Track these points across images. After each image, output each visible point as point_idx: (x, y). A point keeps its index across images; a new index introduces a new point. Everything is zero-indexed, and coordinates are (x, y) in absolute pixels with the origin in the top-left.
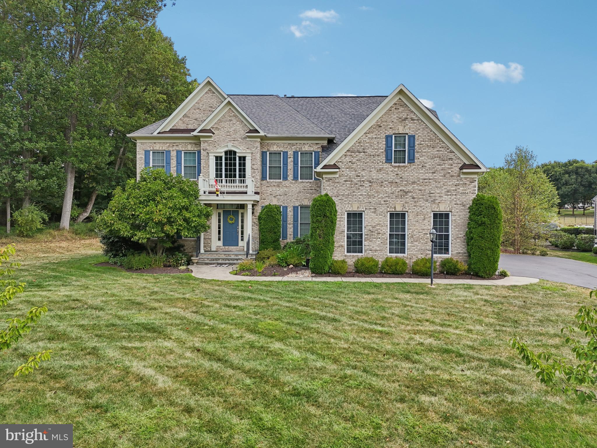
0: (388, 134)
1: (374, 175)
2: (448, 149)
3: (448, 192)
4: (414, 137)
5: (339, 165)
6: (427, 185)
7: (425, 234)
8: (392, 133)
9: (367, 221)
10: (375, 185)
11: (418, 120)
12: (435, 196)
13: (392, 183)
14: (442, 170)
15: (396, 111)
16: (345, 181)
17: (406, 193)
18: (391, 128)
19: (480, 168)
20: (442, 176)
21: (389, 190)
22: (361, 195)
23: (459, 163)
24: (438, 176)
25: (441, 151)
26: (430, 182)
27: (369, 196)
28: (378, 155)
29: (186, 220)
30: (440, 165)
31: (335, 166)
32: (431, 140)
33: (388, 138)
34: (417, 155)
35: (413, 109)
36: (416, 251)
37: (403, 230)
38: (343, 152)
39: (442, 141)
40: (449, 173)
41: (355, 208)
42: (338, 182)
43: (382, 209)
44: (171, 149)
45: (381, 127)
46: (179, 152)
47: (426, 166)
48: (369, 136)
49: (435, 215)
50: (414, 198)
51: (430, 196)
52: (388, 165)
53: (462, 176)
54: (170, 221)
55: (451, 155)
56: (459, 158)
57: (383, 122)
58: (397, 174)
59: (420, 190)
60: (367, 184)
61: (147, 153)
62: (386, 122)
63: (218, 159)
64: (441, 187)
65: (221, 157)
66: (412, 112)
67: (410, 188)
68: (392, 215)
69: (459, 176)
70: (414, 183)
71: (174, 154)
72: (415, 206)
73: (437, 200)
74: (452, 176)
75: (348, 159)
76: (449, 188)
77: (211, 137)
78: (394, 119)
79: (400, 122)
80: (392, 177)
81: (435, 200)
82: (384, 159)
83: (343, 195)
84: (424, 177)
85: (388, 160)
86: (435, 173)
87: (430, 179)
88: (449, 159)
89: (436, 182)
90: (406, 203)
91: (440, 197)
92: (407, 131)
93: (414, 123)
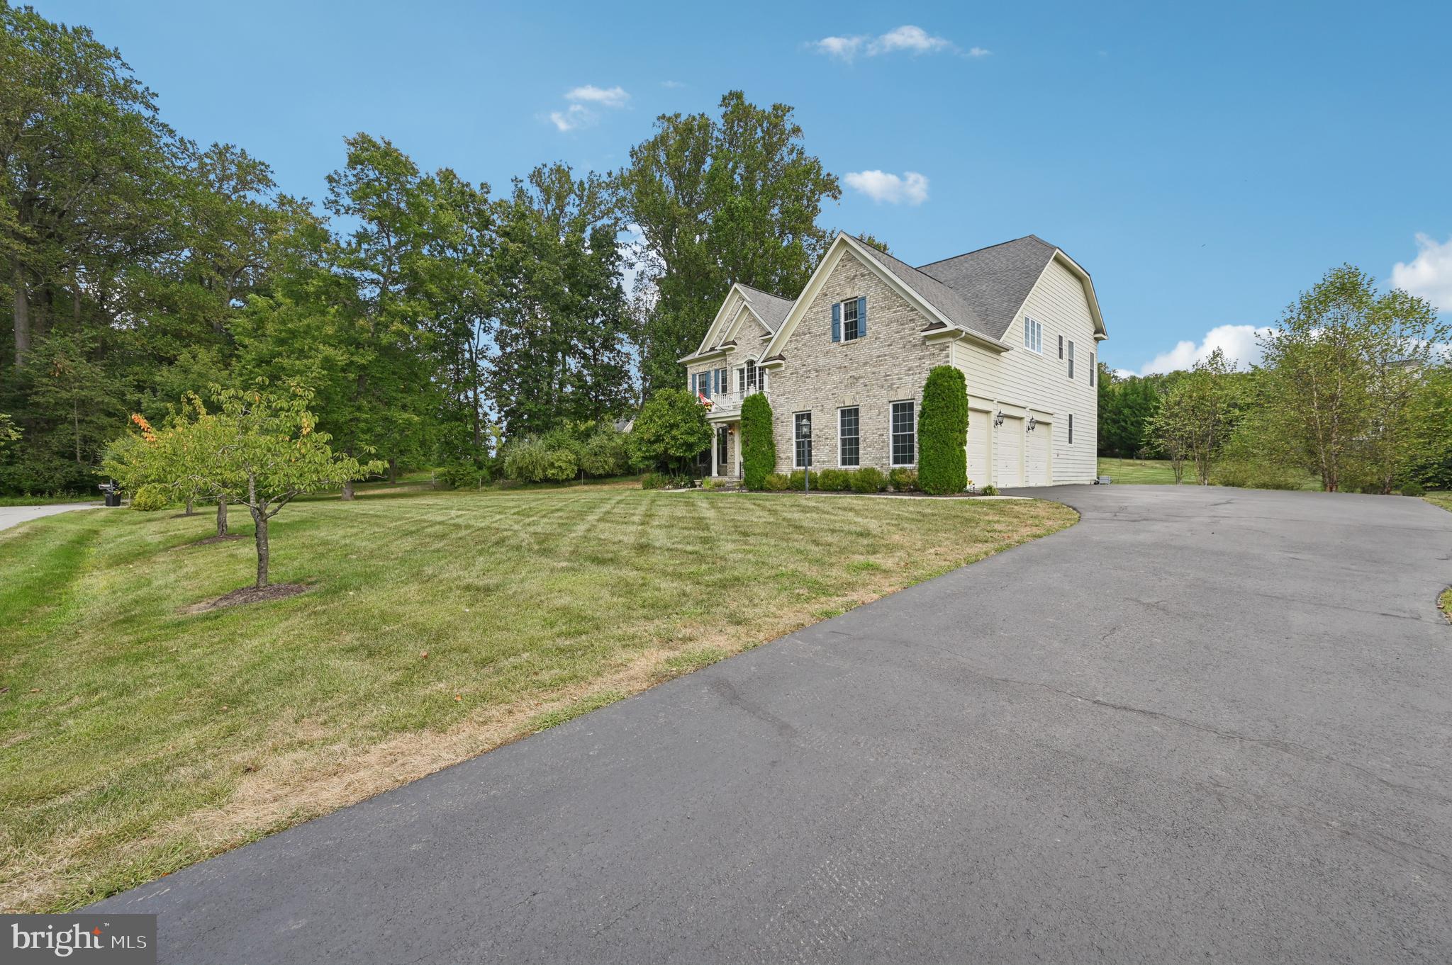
0: (835, 302)
1: (822, 361)
2: (908, 307)
3: (909, 370)
4: (864, 299)
5: (784, 354)
6: (882, 365)
7: (880, 435)
8: (839, 301)
9: (818, 422)
10: (821, 374)
11: (869, 274)
12: (892, 379)
13: (840, 368)
14: (901, 339)
15: (844, 269)
16: (791, 374)
17: (857, 379)
18: (838, 294)
19: (946, 326)
20: (901, 348)
21: (836, 378)
22: (808, 389)
23: (923, 325)
24: (896, 349)
25: (899, 311)
26: (885, 360)
27: (816, 390)
28: (824, 334)
29: (674, 438)
30: (898, 332)
31: (781, 357)
32: (886, 298)
33: (835, 307)
34: (869, 324)
35: (863, 262)
36: (870, 460)
37: (857, 432)
38: (788, 339)
39: (900, 297)
40: (910, 342)
41: (800, 407)
42: (784, 377)
43: (830, 405)
44: (711, 369)
45: (826, 295)
46: (717, 371)
47: (879, 338)
48: (814, 310)
49: (896, 408)
50: (865, 386)
51: (885, 380)
52: (835, 344)
53: (927, 343)
54: (658, 439)
55: (912, 315)
56: (923, 318)
57: (828, 288)
58: (846, 355)
59: (874, 373)
60: (813, 374)
61: (694, 376)
62: (832, 287)
63: (742, 371)
64: (900, 364)
65: (743, 369)
66: (862, 265)
67: (861, 372)
68: (843, 413)
69: (924, 343)
70: (865, 364)
71: (713, 374)
72: (868, 396)
73: (894, 384)
74: (914, 346)
75: (793, 346)
76: (910, 364)
77: (733, 349)
78: (842, 280)
79: (849, 282)
80: (840, 360)
81: (892, 384)
82: (829, 337)
83: (789, 392)
84: (878, 353)
85: (836, 338)
86: (891, 345)
87: (885, 355)
88: (910, 320)
89: (893, 358)
90: (857, 393)
91: (899, 379)
92: (856, 293)
93: (865, 280)
